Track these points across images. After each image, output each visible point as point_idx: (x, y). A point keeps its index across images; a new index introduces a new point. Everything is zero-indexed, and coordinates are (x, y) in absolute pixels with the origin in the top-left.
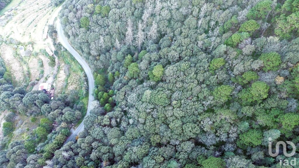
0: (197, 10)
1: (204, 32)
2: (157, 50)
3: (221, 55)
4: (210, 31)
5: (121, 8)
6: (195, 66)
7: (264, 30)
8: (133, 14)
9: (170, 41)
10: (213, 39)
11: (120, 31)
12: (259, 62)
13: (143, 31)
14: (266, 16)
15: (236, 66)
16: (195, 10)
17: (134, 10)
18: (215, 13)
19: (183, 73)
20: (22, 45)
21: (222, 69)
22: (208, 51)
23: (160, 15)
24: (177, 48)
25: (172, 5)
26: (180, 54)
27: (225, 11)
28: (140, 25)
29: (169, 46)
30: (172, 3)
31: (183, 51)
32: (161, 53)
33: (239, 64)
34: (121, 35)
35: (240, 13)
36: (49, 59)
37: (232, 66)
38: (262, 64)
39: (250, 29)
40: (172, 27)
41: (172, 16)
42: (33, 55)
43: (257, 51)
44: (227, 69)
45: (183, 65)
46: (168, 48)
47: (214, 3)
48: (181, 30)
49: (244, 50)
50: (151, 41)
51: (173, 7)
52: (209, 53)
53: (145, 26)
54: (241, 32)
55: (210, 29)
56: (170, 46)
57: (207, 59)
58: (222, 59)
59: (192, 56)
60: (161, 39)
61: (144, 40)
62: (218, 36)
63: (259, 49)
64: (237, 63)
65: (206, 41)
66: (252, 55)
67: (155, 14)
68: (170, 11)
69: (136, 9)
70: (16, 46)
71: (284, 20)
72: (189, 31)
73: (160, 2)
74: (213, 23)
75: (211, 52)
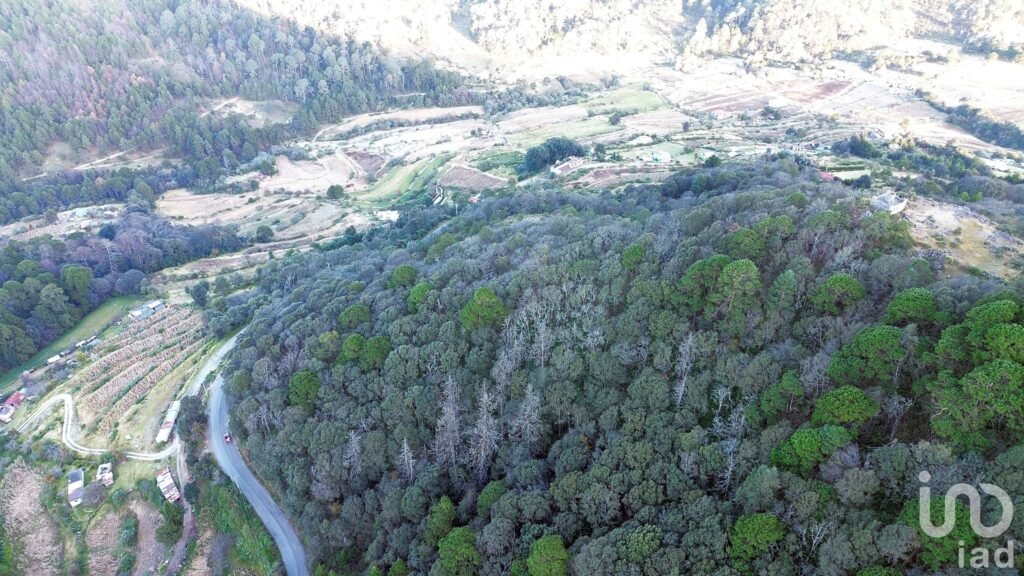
0: (668, 352)
1: (696, 422)
2: (542, 482)
3: (766, 501)
4: (716, 420)
5: (427, 342)
6: (679, 543)
7: (894, 418)
8: (462, 361)
9: (586, 448)
10: (731, 444)
11: (418, 416)
12: (903, 531)
13: (496, 414)
14: (891, 374)
15: (825, 547)
16: (659, 350)
17: (465, 350)
18: (726, 363)
19: (638, 569)
20: (80, 466)
21: (776, 554)
22: (719, 486)
23: (547, 364)
24: (610, 474)
25: (585, 334)
26: (621, 498)
27: (757, 358)
28: (486, 395)
29: (584, 468)
30: (585, 330)
31: (631, 486)
32: (555, 491)
33: (835, 536)
34: (422, 428)
35: (806, 363)
36: (161, 516)
37: (810, 543)
38: (913, 539)
39: (846, 416)
40: (589, 404)
41: (587, 368)
42: (110, 501)
43: (888, 493)
44: (794, 555)
45: (639, 538)
46: (580, 473)
47: (719, 332)
48: (620, 413)
49: (840, 485)
50: (519, 450)
51: (589, 341)
52: (723, 496)
53: (500, 399)
54: (820, 424)
55: (717, 412)
56: (586, 467)
57: (717, 518)
58: (770, 518)
59: (664, 502)
60: (553, 442)
61: (496, 446)
62: (746, 435)
63: (893, 484)
64: (827, 536)
65: (707, 450)
66: (874, 505)
67: (533, 361)
68: (582, 352)
69: (471, 345)
70: (57, 469)
71: (954, 390)
72: (646, 417)
73: (547, 325)
74: (722, 393)
75: (730, 489)
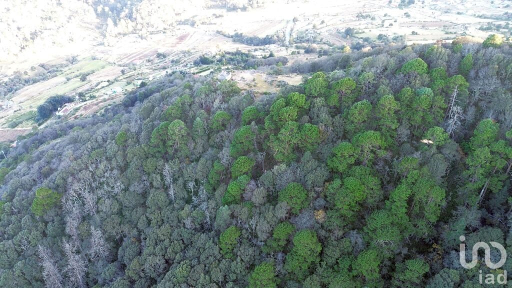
0: (159, 178)
1: (185, 203)
2: (120, 273)
3: (228, 222)
4: (193, 198)
5: (16, 234)
6: (199, 263)
7: (262, 163)
8: (44, 234)
9: (137, 243)
10: (204, 205)
11: (29, 278)
12: (282, 205)
13: (78, 252)
14: (253, 145)
15: (258, 227)
16: (154, 178)
17: (44, 227)
18: (187, 170)
19: (185, 285)
21: (241, 242)
22: (206, 227)
23: (98, 212)
24: (154, 249)
25: (113, 188)
26: (164, 257)
27: (200, 162)
28: (67, 245)
29: (140, 253)
30: (112, 185)
31: (166, 248)
32: (129, 273)
33: (260, 221)
34: (34, 283)
35: (220, 155)
37: (252, 229)
38: (287, 206)
39: (245, 169)
40: (130, 221)
41: (121, 204)
43: (271, 193)
44: (248, 238)
45: (179, 271)
46: (139, 256)
47: (179, 158)
48: (147, 218)
49: (253, 199)
50: (100, 263)
51: (116, 190)
52: (210, 230)
53: (77, 243)
54: (236, 178)
55: (192, 194)
56: (141, 252)
57: (211, 241)
58: (233, 228)
59: (185, 248)
60: (118, 250)
61: (86, 269)
62: (209, 198)
63: (271, 187)
64: (256, 223)
65: (194, 214)
66: (268, 201)
67: (89, 214)
68: (115, 197)
69: (46, 223)
71: (277, 141)
72: (160, 213)
73: (89, 192)
74: (191, 185)
75: (211, 225)
